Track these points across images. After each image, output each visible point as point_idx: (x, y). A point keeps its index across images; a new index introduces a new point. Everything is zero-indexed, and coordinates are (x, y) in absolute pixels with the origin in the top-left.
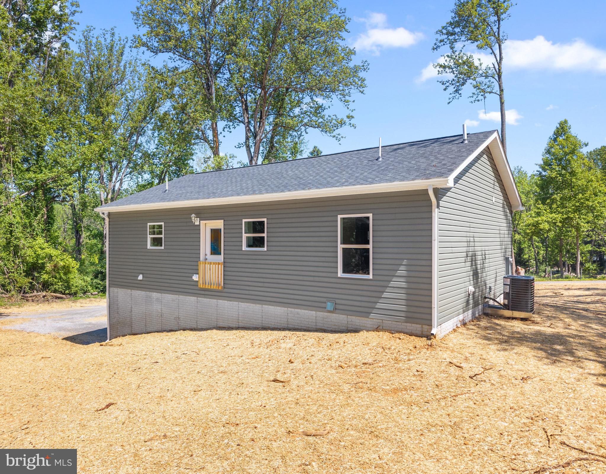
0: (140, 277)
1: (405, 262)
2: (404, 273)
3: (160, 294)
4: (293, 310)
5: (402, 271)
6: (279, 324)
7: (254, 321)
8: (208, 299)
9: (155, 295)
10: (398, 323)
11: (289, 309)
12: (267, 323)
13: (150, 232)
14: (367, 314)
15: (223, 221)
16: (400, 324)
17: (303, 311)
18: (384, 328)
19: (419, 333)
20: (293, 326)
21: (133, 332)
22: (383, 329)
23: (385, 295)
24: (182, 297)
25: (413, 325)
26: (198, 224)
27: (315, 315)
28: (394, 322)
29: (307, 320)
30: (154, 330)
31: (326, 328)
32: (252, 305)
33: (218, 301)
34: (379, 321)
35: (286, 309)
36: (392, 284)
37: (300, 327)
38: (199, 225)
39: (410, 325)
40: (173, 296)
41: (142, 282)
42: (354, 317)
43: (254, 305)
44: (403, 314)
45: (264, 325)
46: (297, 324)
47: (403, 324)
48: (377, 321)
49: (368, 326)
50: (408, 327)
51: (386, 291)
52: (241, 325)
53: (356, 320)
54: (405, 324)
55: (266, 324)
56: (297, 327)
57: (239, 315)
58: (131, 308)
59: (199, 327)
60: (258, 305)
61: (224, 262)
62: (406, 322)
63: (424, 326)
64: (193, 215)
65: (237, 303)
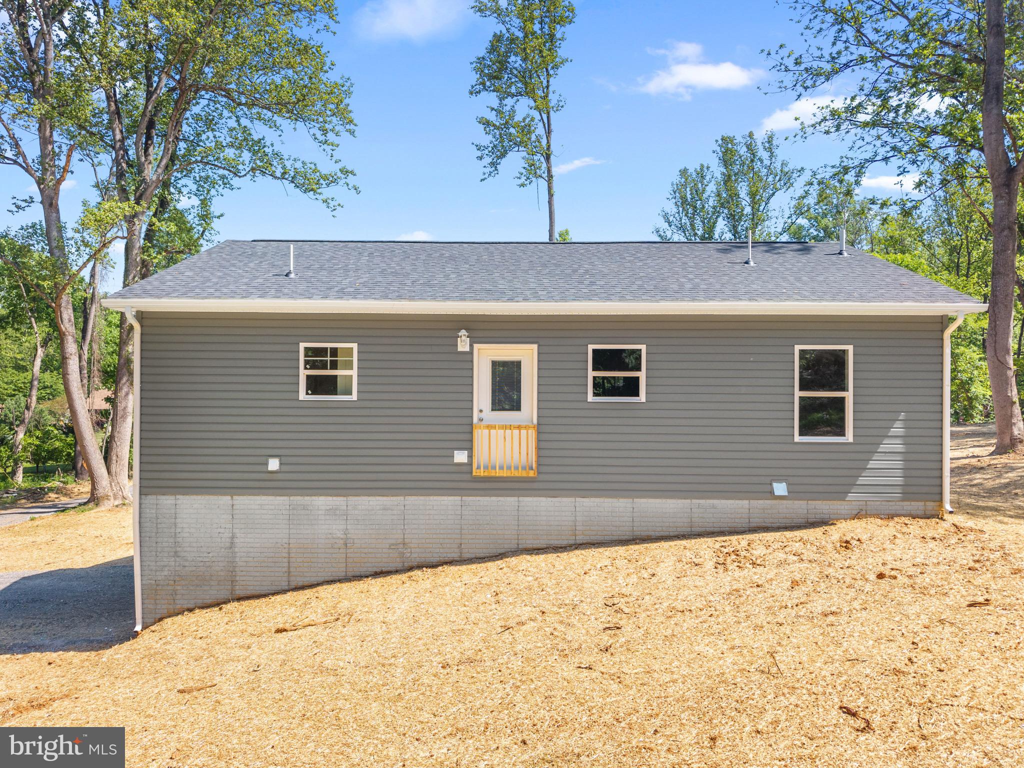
0: (274, 464)
1: (902, 416)
2: (901, 432)
3: (342, 498)
4: (702, 501)
5: (898, 429)
6: (671, 530)
7: (614, 529)
8: (494, 498)
9: (322, 502)
10: (890, 503)
11: (694, 501)
12: (644, 529)
13: (306, 362)
14: (841, 495)
15: (535, 347)
16: (893, 503)
17: (723, 501)
18: (868, 513)
19: (920, 513)
20: (703, 530)
21: (238, 592)
22: (866, 514)
23: (871, 464)
24: (413, 501)
25: (913, 503)
26: (467, 349)
27: (747, 506)
28: (884, 503)
29: (733, 516)
30: (321, 579)
31: (769, 525)
32: (607, 500)
33: (521, 499)
34: (861, 503)
35: (689, 501)
36: (882, 448)
37: (716, 530)
38: (471, 353)
39: (909, 503)
40: (385, 498)
41: (280, 476)
42: (820, 502)
43: (615, 500)
44: (899, 490)
45: (636, 533)
46: (711, 525)
47: (897, 503)
48: (858, 503)
49: (843, 512)
50: (905, 508)
51: (874, 458)
52: (580, 539)
53: (822, 507)
54: (901, 503)
55: (640, 531)
56: (712, 529)
57: (576, 521)
58: (233, 537)
59: (466, 556)
60: (621, 500)
61: (539, 424)
62: (903, 500)
63: (928, 503)
64: (463, 332)
65: (573, 499)
